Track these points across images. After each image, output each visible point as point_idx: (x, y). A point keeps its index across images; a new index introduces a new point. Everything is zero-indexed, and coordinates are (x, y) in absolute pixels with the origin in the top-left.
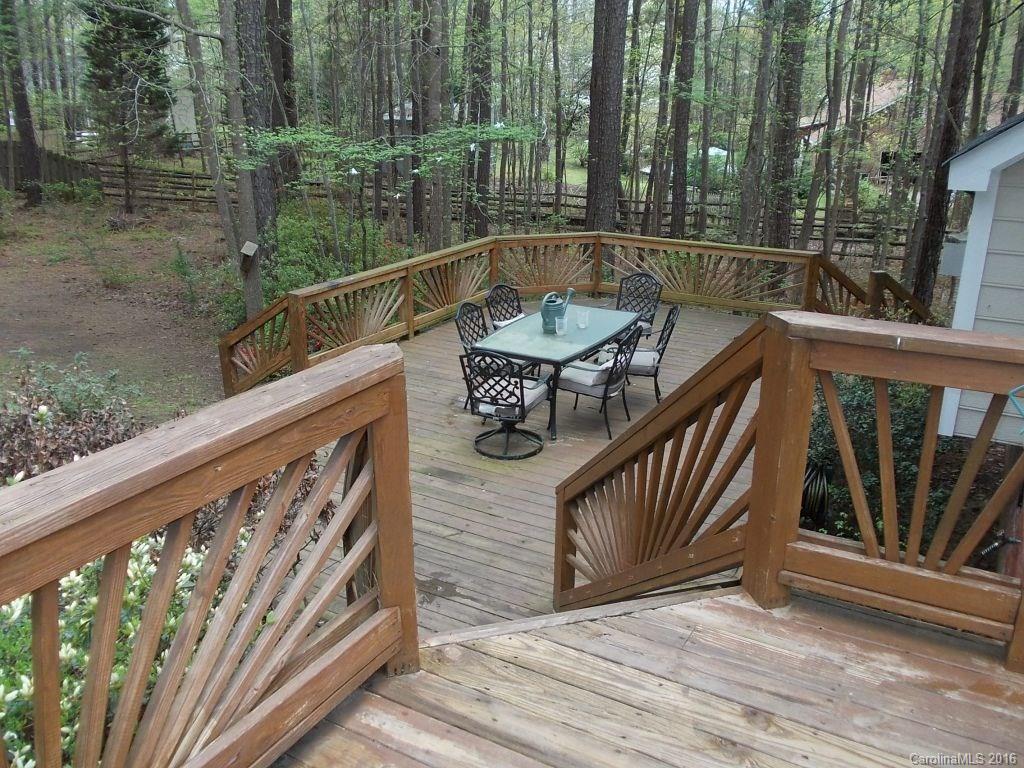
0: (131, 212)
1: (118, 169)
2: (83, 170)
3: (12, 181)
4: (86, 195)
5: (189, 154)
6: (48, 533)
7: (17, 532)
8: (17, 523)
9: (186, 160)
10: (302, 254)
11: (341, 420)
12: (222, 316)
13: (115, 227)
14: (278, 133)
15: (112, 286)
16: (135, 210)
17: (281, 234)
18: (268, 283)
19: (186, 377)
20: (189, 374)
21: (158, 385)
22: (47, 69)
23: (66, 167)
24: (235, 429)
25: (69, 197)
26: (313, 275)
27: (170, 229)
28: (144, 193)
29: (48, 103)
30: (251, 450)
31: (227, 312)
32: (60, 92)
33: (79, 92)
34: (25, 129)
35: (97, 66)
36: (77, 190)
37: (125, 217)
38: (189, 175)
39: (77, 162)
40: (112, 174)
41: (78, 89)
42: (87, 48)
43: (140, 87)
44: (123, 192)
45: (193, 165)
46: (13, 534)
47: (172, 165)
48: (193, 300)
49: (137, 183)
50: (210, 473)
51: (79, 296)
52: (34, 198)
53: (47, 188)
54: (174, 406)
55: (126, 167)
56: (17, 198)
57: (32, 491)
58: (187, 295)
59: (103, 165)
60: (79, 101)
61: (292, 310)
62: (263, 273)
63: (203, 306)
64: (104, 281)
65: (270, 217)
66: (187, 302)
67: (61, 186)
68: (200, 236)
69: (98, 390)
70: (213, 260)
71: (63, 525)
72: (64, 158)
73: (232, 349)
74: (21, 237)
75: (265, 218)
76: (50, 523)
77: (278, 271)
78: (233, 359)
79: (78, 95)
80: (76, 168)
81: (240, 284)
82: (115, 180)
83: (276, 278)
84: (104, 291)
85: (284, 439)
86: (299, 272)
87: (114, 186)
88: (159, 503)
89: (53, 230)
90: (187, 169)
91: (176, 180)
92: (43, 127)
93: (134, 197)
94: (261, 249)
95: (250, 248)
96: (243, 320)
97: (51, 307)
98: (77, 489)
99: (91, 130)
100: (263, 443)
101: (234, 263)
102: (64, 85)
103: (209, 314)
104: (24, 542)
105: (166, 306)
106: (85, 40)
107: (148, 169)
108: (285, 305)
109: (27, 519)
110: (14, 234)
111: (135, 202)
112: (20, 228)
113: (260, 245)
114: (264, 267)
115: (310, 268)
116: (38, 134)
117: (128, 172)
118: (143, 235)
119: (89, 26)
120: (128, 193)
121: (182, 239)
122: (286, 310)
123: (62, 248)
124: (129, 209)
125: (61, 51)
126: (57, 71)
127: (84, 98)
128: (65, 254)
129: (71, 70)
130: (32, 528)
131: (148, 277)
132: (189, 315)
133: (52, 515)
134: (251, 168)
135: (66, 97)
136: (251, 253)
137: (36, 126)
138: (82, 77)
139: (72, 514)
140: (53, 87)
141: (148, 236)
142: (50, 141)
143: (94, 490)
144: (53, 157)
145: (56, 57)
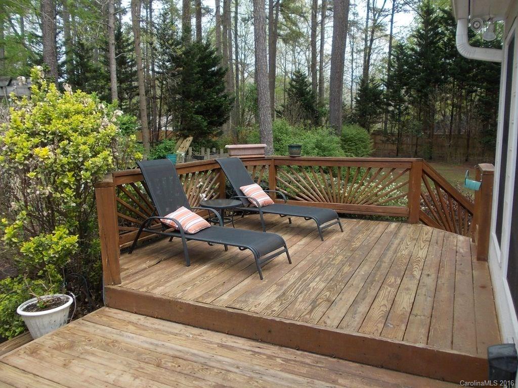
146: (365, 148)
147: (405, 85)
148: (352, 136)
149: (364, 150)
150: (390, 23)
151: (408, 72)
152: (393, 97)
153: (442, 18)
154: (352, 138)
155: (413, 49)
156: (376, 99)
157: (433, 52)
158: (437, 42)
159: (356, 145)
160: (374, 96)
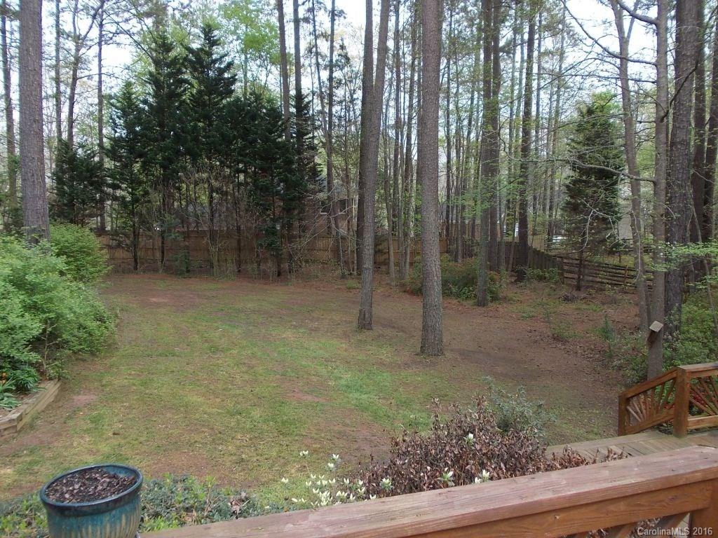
0: (580, 290)
1: (576, 262)
2: (553, 261)
3: (510, 266)
4: (551, 278)
5: (626, 253)
6: (439, 529)
7: (423, 523)
8: (424, 518)
9: (623, 257)
10: (699, 334)
11: (663, 503)
12: (629, 373)
13: (566, 299)
14: (688, 247)
15: (557, 338)
16: (582, 289)
17: (684, 318)
18: (668, 353)
19: (594, 411)
20: (597, 410)
21: (574, 413)
22: (541, 200)
23: (543, 259)
24: (574, 491)
25: (541, 278)
26: (707, 351)
27: (603, 304)
28: (591, 278)
29: (539, 220)
30: (583, 510)
31: (634, 369)
32: (547, 213)
33: (559, 212)
34: (523, 235)
35: (572, 197)
36: (547, 275)
37: (575, 293)
38: (624, 268)
39: (550, 256)
40: (572, 265)
41: (559, 210)
42: (567, 187)
43: (592, 216)
44: (576, 276)
45: (628, 261)
46: (420, 524)
47: (613, 260)
48: (611, 357)
49: (587, 271)
50: (550, 518)
51: (535, 342)
52: (520, 277)
53: (529, 271)
54: (581, 431)
55: (581, 260)
56: (512, 276)
57: (438, 498)
58: (606, 352)
59: (566, 258)
60: (559, 217)
61: (679, 380)
62: (666, 345)
63: (616, 363)
64: (553, 335)
65: (677, 304)
66: (606, 356)
67: (538, 272)
68: (624, 311)
69: (529, 412)
70: (630, 329)
71: (449, 527)
72: (543, 253)
73: (628, 400)
74: (509, 300)
75: (673, 305)
76: (441, 524)
77: (678, 345)
78: (629, 408)
79: (558, 214)
80: (550, 260)
81: (645, 350)
82: (572, 268)
83: (675, 350)
84: (552, 341)
85: (612, 508)
86: (695, 348)
87: (571, 272)
88: (511, 529)
89: (528, 298)
90: (624, 264)
91: (614, 270)
92: (534, 234)
93: (583, 280)
94: (666, 327)
95: (656, 326)
96: (644, 378)
97: (517, 347)
98: (462, 505)
99: (563, 236)
100: (595, 507)
101: (643, 335)
102: (551, 209)
103: (620, 368)
104: (425, 531)
105: (591, 358)
106: (567, 182)
107: (596, 262)
108: (674, 375)
109: (430, 517)
110: (505, 298)
111: (583, 283)
112: (510, 295)
113: (665, 324)
114: (667, 340)
115: (705, 345)
116: (530, 237)
117: (582, 263)
118: (584, 306)
119: (572, 173)
120: (579, 277)
121: (611, 311)
122: (674, 379)
123: (532, 310)
124: (578, 288)
125: (552, 188)
126: (548, 201)
127: (562, 215)
128: (533, 314)
129: (556, 200)
130: (430, 523)
131: (582, 335)
132: (605, 366)
133: (444, 518)
134: (665, 270)
135: (550, 216)
136: (657, 330)
137: (530, 232)
138: (562, 204)
139: (455, 521)
140: (544, 209)
141: (587, 307)
142: (536, 243)
143: (471, 510)
144: (537, 252)
145: (548, 192)
146: (94, 266)
147: (140, 156)
148: (67, 244)
149: (92, 269)
150: (97, 59)
151: (142, 136)
152: (122, 174)
153: (186, 59)
154: (68, 247)
155: (145, 102)
156: (91, 177)
157: (178, 108)
158: (180, 95)
159: (76, 260)
160: (88, 171)
